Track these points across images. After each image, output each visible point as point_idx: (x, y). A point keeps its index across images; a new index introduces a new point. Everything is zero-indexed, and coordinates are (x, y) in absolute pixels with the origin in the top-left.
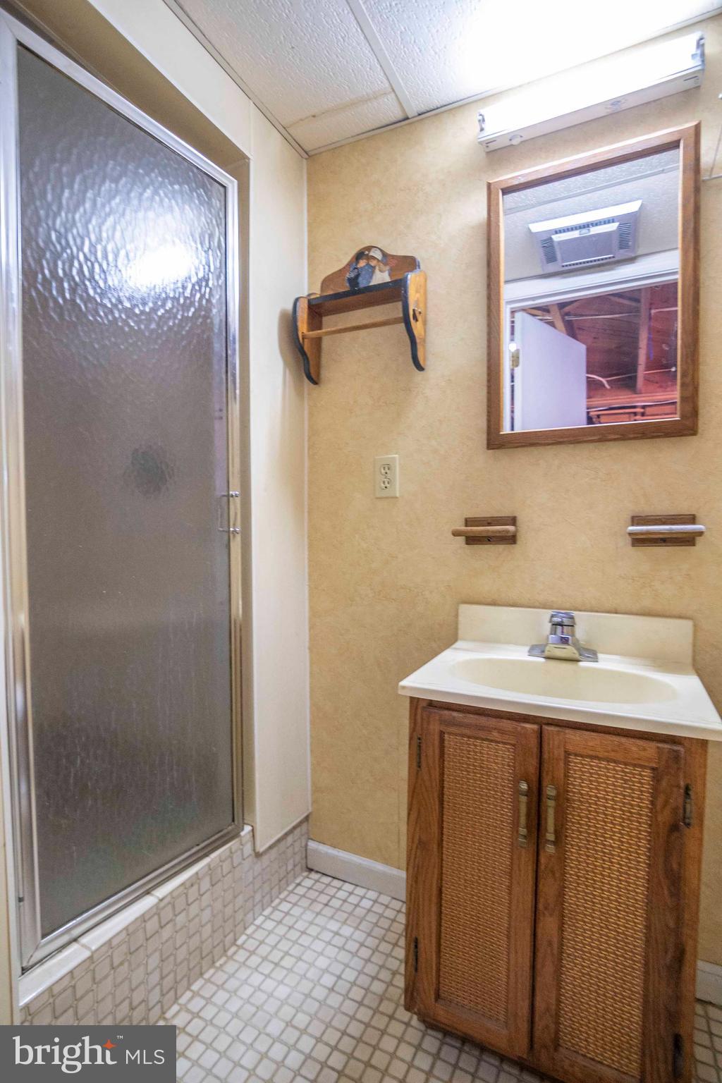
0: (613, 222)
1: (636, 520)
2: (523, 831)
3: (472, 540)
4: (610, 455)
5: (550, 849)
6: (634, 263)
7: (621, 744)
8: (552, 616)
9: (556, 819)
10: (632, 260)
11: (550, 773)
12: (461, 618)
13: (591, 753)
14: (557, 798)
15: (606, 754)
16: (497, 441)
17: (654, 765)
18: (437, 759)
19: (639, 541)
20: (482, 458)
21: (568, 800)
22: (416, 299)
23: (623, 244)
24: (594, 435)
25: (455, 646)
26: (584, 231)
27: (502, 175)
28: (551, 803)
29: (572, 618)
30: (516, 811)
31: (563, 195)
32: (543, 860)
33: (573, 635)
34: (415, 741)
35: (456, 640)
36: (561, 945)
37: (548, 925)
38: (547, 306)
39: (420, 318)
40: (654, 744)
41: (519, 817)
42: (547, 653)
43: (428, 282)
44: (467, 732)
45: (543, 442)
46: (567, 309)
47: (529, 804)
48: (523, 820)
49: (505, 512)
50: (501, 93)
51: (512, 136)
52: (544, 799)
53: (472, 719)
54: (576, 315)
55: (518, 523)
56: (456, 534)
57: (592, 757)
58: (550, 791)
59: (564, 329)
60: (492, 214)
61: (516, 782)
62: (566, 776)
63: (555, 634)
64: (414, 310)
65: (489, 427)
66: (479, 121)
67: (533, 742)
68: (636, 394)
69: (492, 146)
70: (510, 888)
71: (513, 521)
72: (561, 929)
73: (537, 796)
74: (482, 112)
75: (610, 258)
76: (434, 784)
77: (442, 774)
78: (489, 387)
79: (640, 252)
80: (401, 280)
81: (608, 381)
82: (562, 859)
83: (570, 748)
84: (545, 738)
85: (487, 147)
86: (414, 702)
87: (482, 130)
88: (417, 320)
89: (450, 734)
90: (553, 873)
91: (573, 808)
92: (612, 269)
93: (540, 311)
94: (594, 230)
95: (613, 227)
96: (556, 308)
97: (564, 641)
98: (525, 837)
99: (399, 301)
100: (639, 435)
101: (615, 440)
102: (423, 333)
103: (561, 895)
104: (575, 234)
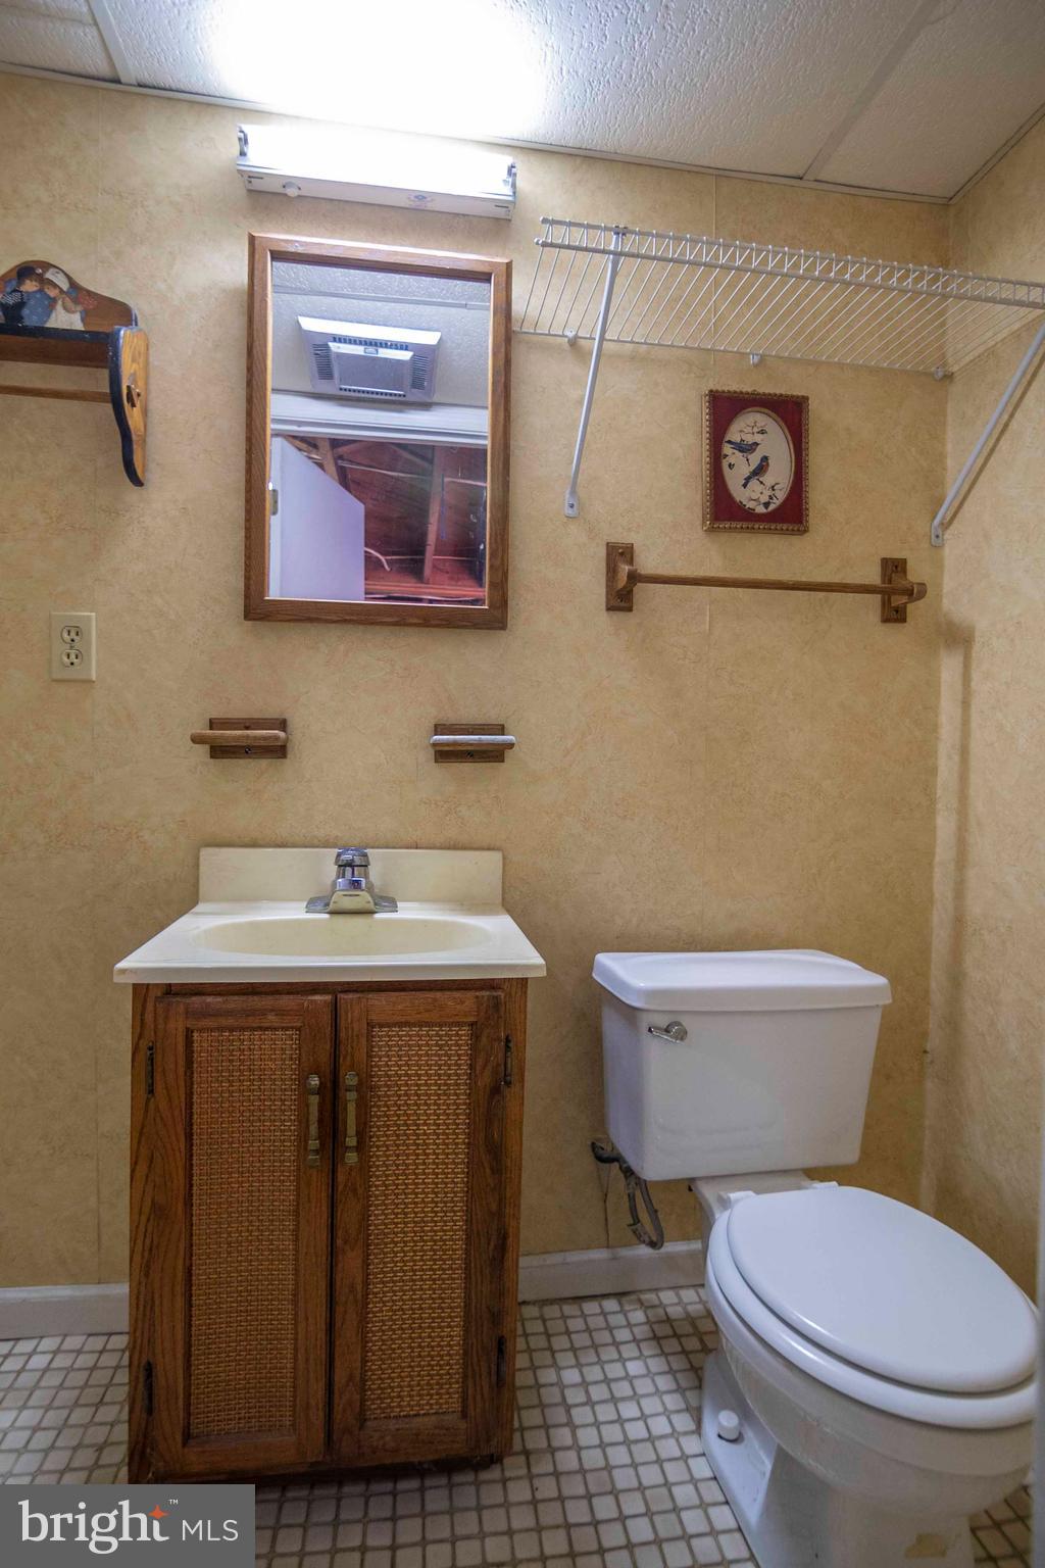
0: (406, 349)
1: (439, 729)
2: (313, 1144)
3: (220, 751)
4: (409, 645)
5: (352, 1158)
6: (427, 410)
7: (435, 1000)
8: (339, 855)
9: (358, 1117)
10: (426, 406)
11: (349, 1058)
12: (203, 868)
13: (399, 1019)
14: (358, 1088)
15: (419, 1016)
16: (258, 609)
17: (472, 1019)
18: (181, 1070)
19: (444, 754)
20: (235, 632)
21: (371, 1088)
22: (132, 371)
23: (417, 384)
24: (391, 616)
25: (197, 909)
26: (371, 349)
27: (269, 231)
28: (352, 1096)
29: (365, 855)
30: (303, 1121)
31: (345, 291)
32: (341, 1178)
33: (366, 876)
34: (143, 1054)
35: (195, 903)
36: (366, 1283)
37: (350, 1261)
38: (314, 438)
39: (138, 404)
40: (470, 994)
41: (308, 1127)
42: (332, 907)
43: (151, 351)
44: (230, 1021)
45: (324, 617)
46: (342, 450)
47: (321, 1106)
48: (314, 1129)
49: (272, 712)
50: (270, 113)
51: (288, 182)
52: (341, 1093)
53: (236, 1002)
54: (351, 462)
55: (290, 726)
56: (197, 740)
57: (401, 1025)
58: (350, 1079)
59: (337, 478)
60: (256, 281)
61: (302, 1080)
62: (370, 1056)
63: (343, 877)
64: (128, 387)
65: (247, 587)
66: (240, 139)
67: (326, 1018)
68: (422, 582)
69: (257, 184)
70: (296, 1231)
71: (282, 724)
72: (366, 1264)
73: (332, 1091)
74: (246, 128)
75: (400, 395)
76: (177, 1113)
77: (190, 1095)
78: (248, 529)
79: (436, 399)
80: (107, 335)
81: (386, 560)
82: (365, 1167)
83: (374, 1017)
84: (342, 1012)
85: (250, 182)
86: (141, 992)
87: (243, 154)
88: (133, 405)
89: (201, 1030)
90: (355, 1191)
91: (379, 1096)
92: (400, 411)
93: (307, 443)
94: (384, 353)
95: (406, 356)
96: (327, 445)
97: (356, 885)
98: (317, 1152)
99: (105, 367)
100: (444, 623)
101: (415, 625)
102: (142, 429)
103: (365, 1216)
104: (359, 350)
